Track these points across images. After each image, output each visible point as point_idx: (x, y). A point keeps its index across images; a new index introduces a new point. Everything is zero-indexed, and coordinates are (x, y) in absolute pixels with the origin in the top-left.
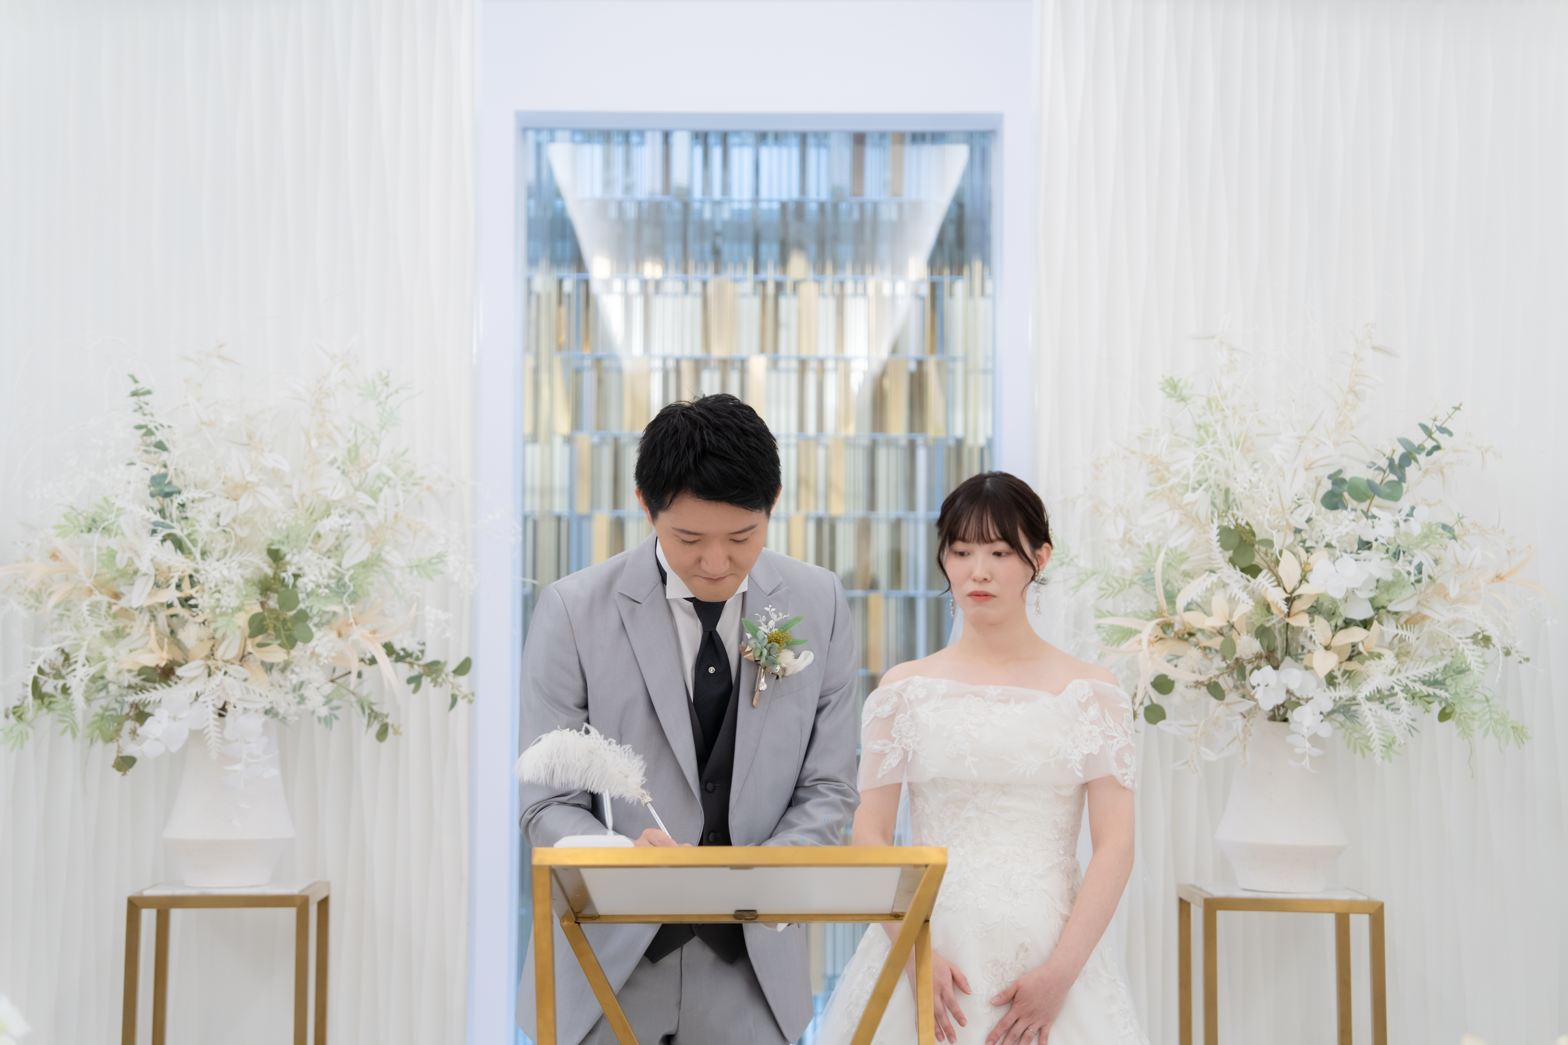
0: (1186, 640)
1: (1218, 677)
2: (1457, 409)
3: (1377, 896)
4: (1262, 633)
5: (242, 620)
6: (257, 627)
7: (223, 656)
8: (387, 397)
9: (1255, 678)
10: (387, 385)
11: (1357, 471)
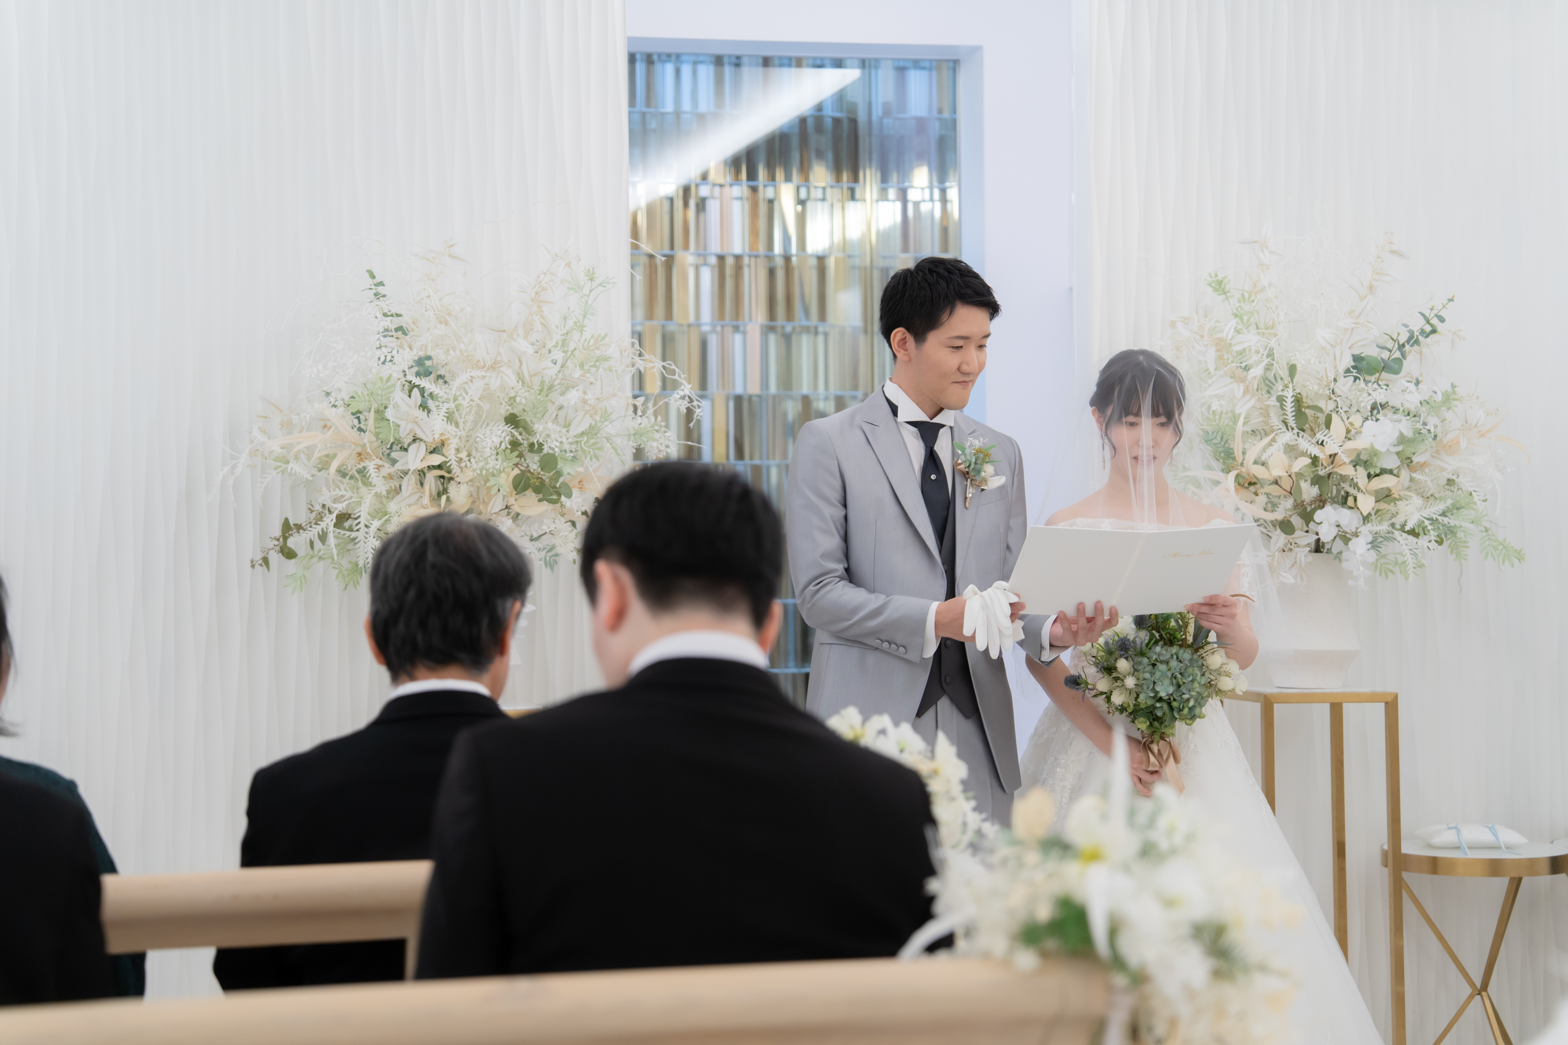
0: (1248, 488)
1: (1291, 516)
2: (1451, 300)
3: (1390, 688)
4: (1317, 480)
5: (505, 481)
6: (521, 484)
7: (491, 511)
8: (591, 291)
9: (1319, 515)
10: (592, 280)
11: (1371, 352)
